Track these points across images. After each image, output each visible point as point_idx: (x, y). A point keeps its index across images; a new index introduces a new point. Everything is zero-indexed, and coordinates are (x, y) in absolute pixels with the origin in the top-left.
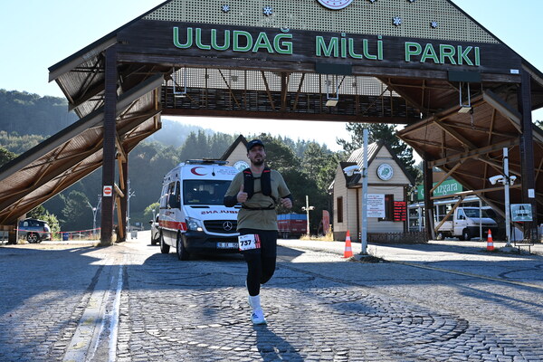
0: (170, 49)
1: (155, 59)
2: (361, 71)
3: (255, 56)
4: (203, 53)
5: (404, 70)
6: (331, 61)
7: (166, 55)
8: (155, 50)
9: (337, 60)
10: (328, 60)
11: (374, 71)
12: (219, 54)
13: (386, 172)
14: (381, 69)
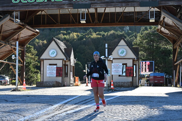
0: (11, 4)
1: (6, 9)
2: (96, 6)
3: (46, 4)
4: (25, 4)
5: (117, 4)
6: (80, 3)
7: (9, 7)
8: (5, 5)
9: (83, 2)
10: (79, 2)
11: (102, 5)
12: (31, 4)
13: (122, 53)
14: (105, 4)
